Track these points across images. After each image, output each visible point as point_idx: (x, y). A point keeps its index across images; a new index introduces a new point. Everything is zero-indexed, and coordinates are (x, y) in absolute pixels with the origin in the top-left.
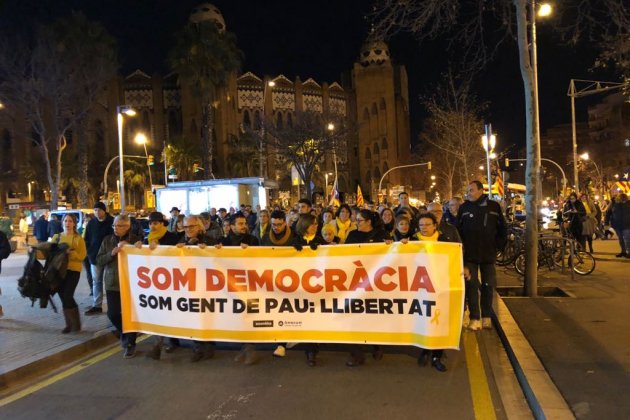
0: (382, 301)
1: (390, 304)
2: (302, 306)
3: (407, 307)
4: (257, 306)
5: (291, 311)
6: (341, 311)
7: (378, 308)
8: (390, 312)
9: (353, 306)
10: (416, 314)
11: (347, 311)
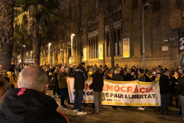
0: (141, 95)
1: (143, 96)
2: (120, 96)
3: (147, 97)
4: (108, 95)
5: (117, 97)
6: (131, 98)
7: (140, 97)
8: (143, 98)
9: (134, 97)
10: (150, 98)
11: (132, 98)
